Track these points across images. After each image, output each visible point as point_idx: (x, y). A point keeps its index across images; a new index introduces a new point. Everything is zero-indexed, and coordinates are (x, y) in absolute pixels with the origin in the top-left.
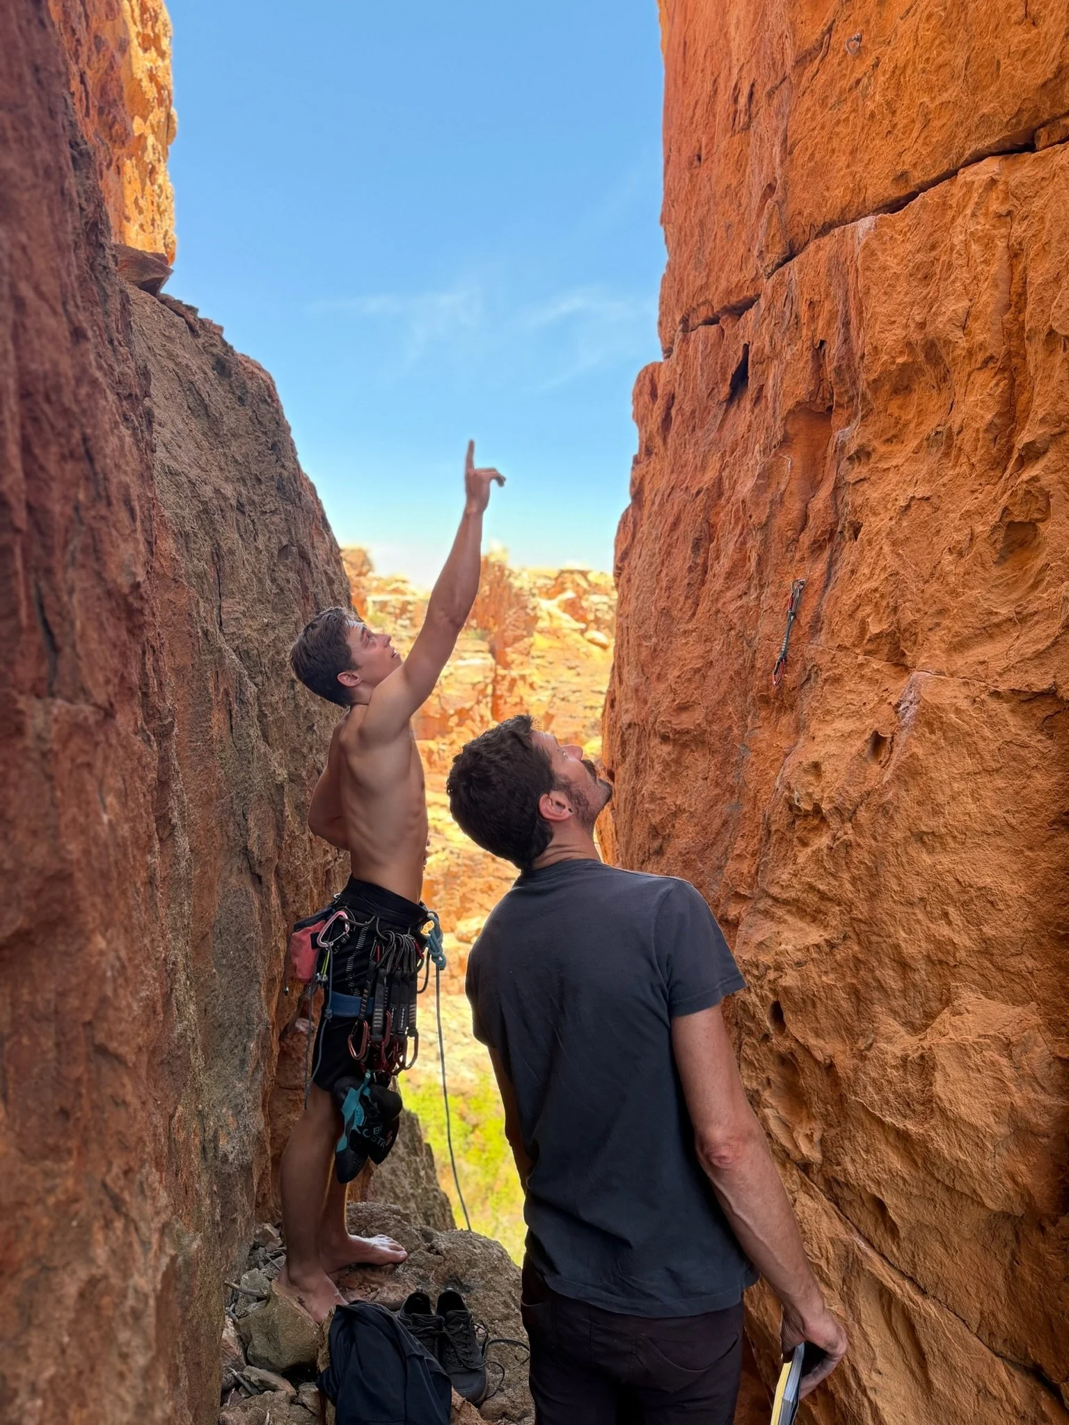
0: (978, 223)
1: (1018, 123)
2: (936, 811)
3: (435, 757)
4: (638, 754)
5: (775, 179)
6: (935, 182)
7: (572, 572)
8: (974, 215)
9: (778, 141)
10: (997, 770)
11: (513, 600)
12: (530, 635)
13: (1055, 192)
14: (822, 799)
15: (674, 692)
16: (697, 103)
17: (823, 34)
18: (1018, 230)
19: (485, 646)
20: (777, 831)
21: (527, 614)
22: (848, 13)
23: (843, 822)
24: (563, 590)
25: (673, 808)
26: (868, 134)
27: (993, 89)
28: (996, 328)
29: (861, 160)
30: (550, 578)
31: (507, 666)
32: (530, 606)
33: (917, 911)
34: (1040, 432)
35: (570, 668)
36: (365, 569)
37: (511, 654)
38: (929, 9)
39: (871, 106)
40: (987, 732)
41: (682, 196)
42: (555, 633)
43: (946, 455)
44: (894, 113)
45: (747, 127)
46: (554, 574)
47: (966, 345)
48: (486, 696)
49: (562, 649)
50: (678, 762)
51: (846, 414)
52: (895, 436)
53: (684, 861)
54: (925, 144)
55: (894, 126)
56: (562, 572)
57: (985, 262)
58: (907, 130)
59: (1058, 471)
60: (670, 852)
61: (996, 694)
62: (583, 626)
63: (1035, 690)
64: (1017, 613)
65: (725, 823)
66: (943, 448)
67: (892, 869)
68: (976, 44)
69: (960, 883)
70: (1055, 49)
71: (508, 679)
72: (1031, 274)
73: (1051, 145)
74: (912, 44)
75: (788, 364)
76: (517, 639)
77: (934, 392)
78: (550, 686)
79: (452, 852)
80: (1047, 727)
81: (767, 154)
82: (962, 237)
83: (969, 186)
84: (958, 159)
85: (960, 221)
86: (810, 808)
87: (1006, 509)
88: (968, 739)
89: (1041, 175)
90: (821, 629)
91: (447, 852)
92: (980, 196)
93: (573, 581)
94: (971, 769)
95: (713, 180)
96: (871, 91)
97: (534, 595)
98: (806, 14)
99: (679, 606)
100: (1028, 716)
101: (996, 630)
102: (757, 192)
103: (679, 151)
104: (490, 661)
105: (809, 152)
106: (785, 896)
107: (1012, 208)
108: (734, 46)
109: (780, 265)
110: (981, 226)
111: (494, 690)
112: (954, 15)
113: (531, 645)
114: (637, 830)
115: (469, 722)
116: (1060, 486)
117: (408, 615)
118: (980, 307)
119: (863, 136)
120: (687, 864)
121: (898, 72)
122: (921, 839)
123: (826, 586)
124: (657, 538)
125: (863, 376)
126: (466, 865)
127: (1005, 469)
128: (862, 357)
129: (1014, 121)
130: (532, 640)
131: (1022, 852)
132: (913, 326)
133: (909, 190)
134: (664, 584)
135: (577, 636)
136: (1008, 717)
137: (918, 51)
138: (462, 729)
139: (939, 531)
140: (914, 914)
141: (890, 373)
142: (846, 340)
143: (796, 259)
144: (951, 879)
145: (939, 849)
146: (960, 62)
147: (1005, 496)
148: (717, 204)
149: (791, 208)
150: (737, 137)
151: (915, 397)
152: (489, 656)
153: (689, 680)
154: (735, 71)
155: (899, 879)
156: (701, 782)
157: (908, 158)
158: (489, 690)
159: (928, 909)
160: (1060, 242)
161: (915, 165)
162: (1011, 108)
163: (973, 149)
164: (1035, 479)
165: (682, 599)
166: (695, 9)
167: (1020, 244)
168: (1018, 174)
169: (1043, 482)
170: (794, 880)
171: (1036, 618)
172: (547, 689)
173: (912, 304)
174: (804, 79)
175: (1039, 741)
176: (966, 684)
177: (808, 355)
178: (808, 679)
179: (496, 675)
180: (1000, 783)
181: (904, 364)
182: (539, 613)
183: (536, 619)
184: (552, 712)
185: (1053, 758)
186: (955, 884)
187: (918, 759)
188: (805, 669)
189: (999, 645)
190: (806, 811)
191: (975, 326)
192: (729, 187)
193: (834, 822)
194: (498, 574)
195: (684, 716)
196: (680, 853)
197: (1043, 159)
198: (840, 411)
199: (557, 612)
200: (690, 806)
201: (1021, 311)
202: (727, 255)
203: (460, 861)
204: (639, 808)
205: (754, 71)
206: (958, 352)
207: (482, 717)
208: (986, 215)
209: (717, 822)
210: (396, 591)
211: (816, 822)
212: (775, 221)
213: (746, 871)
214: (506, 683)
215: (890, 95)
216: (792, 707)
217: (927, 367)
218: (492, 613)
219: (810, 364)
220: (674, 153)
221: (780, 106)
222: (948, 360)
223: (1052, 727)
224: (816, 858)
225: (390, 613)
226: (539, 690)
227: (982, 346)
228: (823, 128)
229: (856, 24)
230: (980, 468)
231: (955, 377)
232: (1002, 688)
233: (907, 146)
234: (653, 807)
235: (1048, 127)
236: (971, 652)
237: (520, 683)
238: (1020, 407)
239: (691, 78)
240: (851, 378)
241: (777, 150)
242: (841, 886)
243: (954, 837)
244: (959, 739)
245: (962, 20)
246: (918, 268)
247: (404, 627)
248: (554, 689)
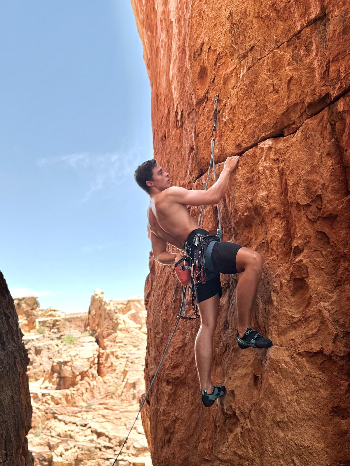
0: (267, 163)
1: (277, 126)
2: (283, 411)
3: (70, 397)
4: (158, 391)
5: (193, 145)
6: (250, 147)
7: (133, 301)
8: (265, 160)
9: (193, 132)
10: (305, 389)
11: (107, 316)
12: (115, 332)
13: (292, 152)
14: (236, 408)
15: (171, 358)
16: (163, 117)
17: (205, 94)
18: (282, 165)
19: (94, 339)
20: (219, 426)
21: (113, 322)
22: (213, 87)
23: (245, 419)
24: (129, 309)
25: (174, 418)
26: (225, 130)
27: (266, 115)
28: (278, 202)
29: (223, 139)
30: (123, 304)
31: (104, 348)
32: (115, 318)
33: (281, 460)
34: (299, 242)
35: (135, 347)
36: (35, 307)
37: (106, 342)
38: (241, 87)
39: (225, 120)
40: (298, 371)
41: (160, 151)
42: (127, 330)
43: (267, 251)
44: (233, 122)
45: (182, 126)
46: (125, 303)
47: (268, 208)
48: (94, 364)
49: (131, 338)
50: (175, 394)
51: (228, 235)
52: (248, 244)
53: (180, 445)
54: (245, 134)
55: (234, 127)
56: (129, 301)
57: (271, 177)
58: (238, 128)
59: (309, 257)
60: (174, 441)
61: (299, 354)
62: (140, 326)
63: (314, 351)
64: (303, 317)
65: (197, 424)
66: (266, 249)
67: (268, 441)
68: (259, 99)
69: (296, 445)
70: (285, 102)
71: (105, 354)
72: (288, 182)
73: (289, 135)
74: (236, 99)
75: (204, 216)
76: (109, 335)
77: (260, 226)
78: (126, 356)
79: (79, 448)
80: (322, 368)
81: (189, 137)
82: (262, 168)
83: (262, 149)
84: (257, 140)
85: (260, 162)
86: (231, 413)
87: (292, 273)
88: (291, 375)
89: (287, 145)
90: (229, 327)
91: (76, 448)
92: (266, 153)
93: (134, 305)
94: (294, 389)
95: (171, 145)
96: (224, 114)
97: (116, 313)
98: (199, 87)
99: (171, 318)
100: (312, 363)
101: (296, 325)
102: (187, 151)
103: (158, 134)
104: (96, 346)
105: (204, 136)
106: (225, 458)
107: (278, 157)
108: (174, 97)
109: (198, 178)
110: (268, 164)
111: (98, 361)
112: (250, 89)
113: (116, 337)
114: (159, 431)
115: (86, 378)
116: (310, 264)
117: (57, 327)
118: (271, 194)
119: (223, 131)
120: (182, 446)
121: (233, 108)
122: (278, 425)
123: (229, 307)
124: (160, 288)
125: (232, 221)
126: (86, 454)
127: (290, 257)
128: (231, 213)
129: (275, 126)
130: (116, 334)
131: (320, 427)
132: (248, 201)
133: (242, 150)
134: (164, 308)
135: (137, 331)
136: (306, 364)
137: (239, 101)
138: (83, 382)
139: (268, 283)
140: (280, 462)
141: (242, 219)
142: (225, 206)
143: (204, 176)
144: (293, 443)
145: (286, 429)
146: (254, 105)
147: (291, 268)
148: (173, 154)
149: (200, 156)
150: (178, 130)
151: (253, 229)
152: (96, 344)
153: (177, 353)
154: (175, 106)
155: (271, 445)
156: (185, 403)
157: (240, 139)
158: (96, 361)
159: (285, 459)
160: (296, 170)
161: (242, 141)
162: (273, 121)
163: (262, 136)
164: (301, 261)
165: (172, 315)
166: (160, 83)
167: (283, 170)
168: (279, 145)
169: (304, 262)
170: (228, 451)
171: (310, 319)
172: (124, 358)
173: (247, 193)
174: (200, 110)
175: (320, 374)
176: (287, 349)
177: (211, 212)
178: (226, 350)
179: (99, 353)
180: (307, 395)
181: (247, 216)
182: (119, 321)
183: (118, 324)
184: (127, 369)
185: (326, 382)
186: (295, 446)
187: (272, 386)
188: (224, 345)
189: (298, 331)
190: (230, 414)
191: (271, 201)
192: (177, 148)
193: (242, 419)
194: (99, 304)
195: (176, 371)
196: (178, 441)
197: (287, 139)
198: (226, 234)
199: (128, 320)
200: (181, 416)
201: (287, 195)
202: (178, 173)
203: (83, 452)
204: (159, 419)
205: (182, 106)
206: (266, 211)
207: (93, 375)
208: (269, 159)
209: (194, 423)
210: (51, 315)
211: (235, 420)
212: (194, 161)
213: (207, 448)
214: (104, 357)
215: (231, 116)
216: (221, 364)
217: (256, 217)
218: (96, 323)
219: (213, 216)
220: (156, 135)
221: (193, 119)
222: (263, 214)
223: (324, 368)
224: (236, 439)
225: (48, 327)
226: (120, 359)
227: (274, 209)
228: (208, 127)
229: (216, 91)
230: (281, 256)
231: (266, 220)
232: (302, 351)
233: (239, 135)
234: (165, 418)
235: (287, 128)
236: (288, 335)
237: (111, 356)
238: (292, 232)
239: (160, 108)
240: (228, 221)
241: (193, 135)
242: (247, 451)
243: (292, 423)
244: (287, 375)
245: (253, 91)
246: (248, 179)
247: (54, 333)
248: (127, 357)
